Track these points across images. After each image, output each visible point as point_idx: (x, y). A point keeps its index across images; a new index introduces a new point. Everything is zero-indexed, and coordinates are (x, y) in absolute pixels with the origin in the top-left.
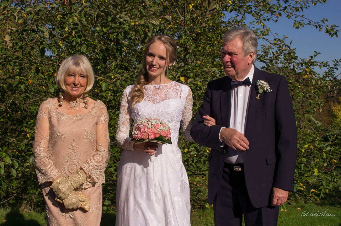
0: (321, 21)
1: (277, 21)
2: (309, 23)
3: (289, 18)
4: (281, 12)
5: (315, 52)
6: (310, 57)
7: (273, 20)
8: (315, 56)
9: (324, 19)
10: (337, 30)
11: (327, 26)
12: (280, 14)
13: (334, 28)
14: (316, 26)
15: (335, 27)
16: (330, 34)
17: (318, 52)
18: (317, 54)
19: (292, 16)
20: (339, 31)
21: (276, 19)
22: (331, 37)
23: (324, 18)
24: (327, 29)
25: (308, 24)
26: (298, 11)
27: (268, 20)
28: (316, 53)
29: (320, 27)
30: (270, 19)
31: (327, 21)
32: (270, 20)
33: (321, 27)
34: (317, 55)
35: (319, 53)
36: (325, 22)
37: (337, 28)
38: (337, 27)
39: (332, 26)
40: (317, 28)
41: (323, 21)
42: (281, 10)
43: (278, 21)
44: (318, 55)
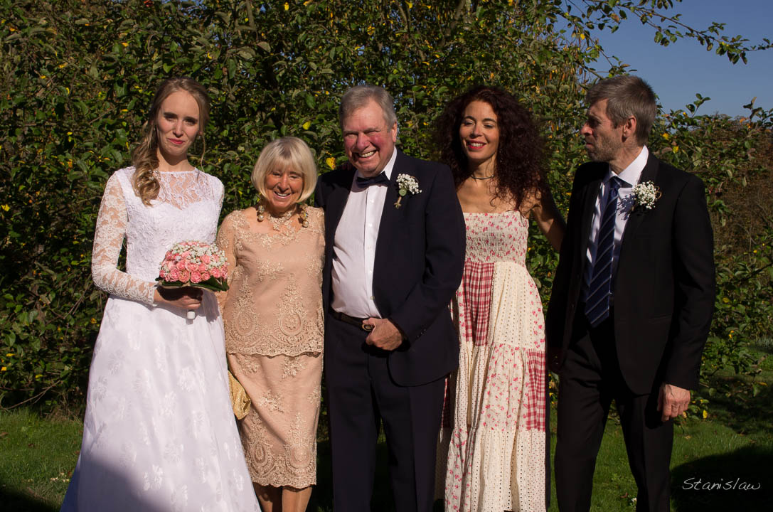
0: (709, 28)
1: (617, 28)
2: (690, 32)
3: (644, 23)
4: (625, 10)
5: (699, 96)
6: (687, 106)
7: (610, 27)
8: (699, 105)
9: (716, 25)
10: (744, 48)
11: (725, 39)
12: (623, 15)
13: (739, 45)
14: (700, 39)
15: (739, 42)
16: (730, 56)
17: (704, 96)
18: (702, 100)
19: (651, 17)
20: (748, 50)
21: (616, 24)
22: (734, 63)
23: (715, 22)
24: (721, 46)
25: (687, 34)
26: (663, 7)
27: (601, 27)
28: (701, 98)
29: (708, 41)
30: (603, 24)
31: (723, 28)
32: (606, 28)
33: (711, 40)
34: (702, 103)
35: (708, 99)
36: (719, 30)
37: (745, 45)
38: (745, 40)
39: (733, 39)
40: (702, 43)
41: (712, 29)
42: (623, 6)
43: (618, 30)
44: (705, 102)
